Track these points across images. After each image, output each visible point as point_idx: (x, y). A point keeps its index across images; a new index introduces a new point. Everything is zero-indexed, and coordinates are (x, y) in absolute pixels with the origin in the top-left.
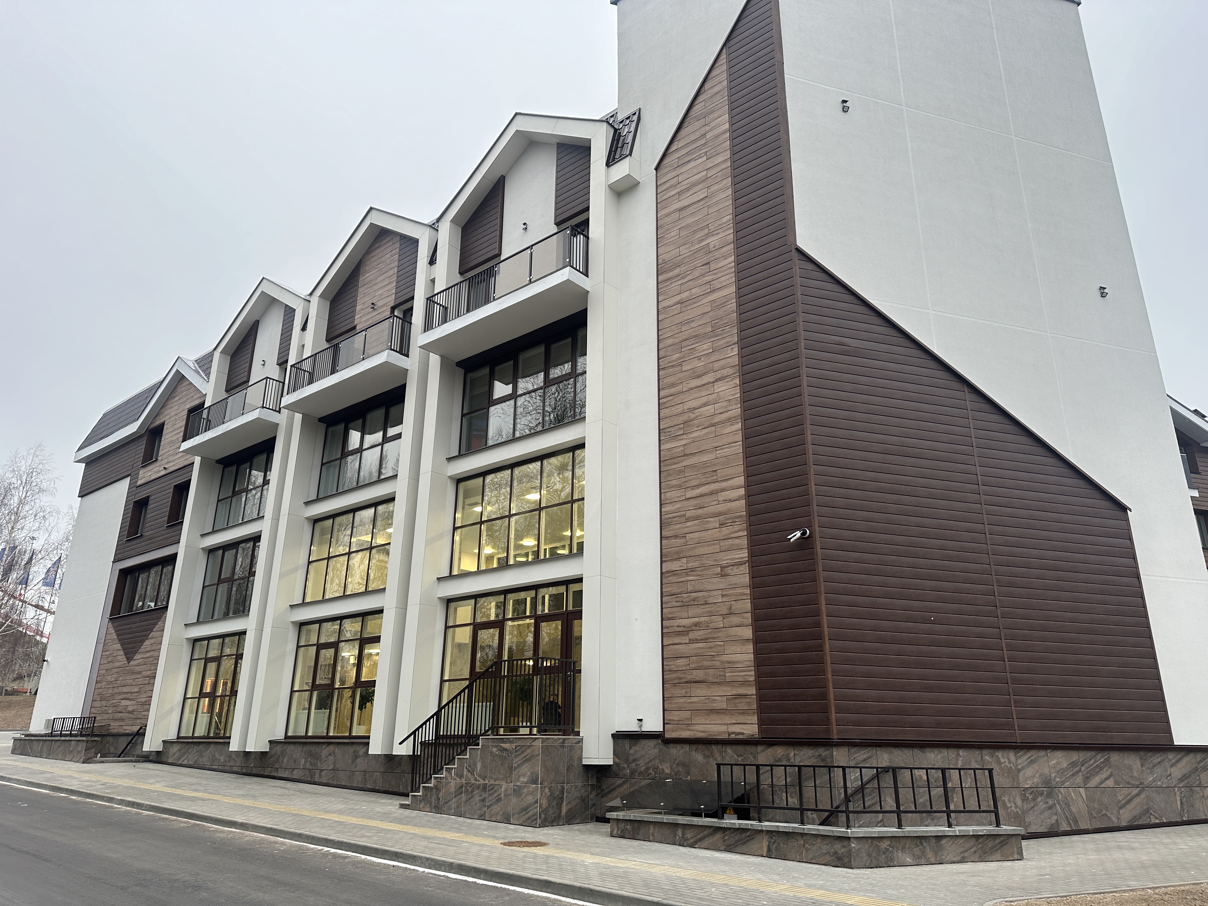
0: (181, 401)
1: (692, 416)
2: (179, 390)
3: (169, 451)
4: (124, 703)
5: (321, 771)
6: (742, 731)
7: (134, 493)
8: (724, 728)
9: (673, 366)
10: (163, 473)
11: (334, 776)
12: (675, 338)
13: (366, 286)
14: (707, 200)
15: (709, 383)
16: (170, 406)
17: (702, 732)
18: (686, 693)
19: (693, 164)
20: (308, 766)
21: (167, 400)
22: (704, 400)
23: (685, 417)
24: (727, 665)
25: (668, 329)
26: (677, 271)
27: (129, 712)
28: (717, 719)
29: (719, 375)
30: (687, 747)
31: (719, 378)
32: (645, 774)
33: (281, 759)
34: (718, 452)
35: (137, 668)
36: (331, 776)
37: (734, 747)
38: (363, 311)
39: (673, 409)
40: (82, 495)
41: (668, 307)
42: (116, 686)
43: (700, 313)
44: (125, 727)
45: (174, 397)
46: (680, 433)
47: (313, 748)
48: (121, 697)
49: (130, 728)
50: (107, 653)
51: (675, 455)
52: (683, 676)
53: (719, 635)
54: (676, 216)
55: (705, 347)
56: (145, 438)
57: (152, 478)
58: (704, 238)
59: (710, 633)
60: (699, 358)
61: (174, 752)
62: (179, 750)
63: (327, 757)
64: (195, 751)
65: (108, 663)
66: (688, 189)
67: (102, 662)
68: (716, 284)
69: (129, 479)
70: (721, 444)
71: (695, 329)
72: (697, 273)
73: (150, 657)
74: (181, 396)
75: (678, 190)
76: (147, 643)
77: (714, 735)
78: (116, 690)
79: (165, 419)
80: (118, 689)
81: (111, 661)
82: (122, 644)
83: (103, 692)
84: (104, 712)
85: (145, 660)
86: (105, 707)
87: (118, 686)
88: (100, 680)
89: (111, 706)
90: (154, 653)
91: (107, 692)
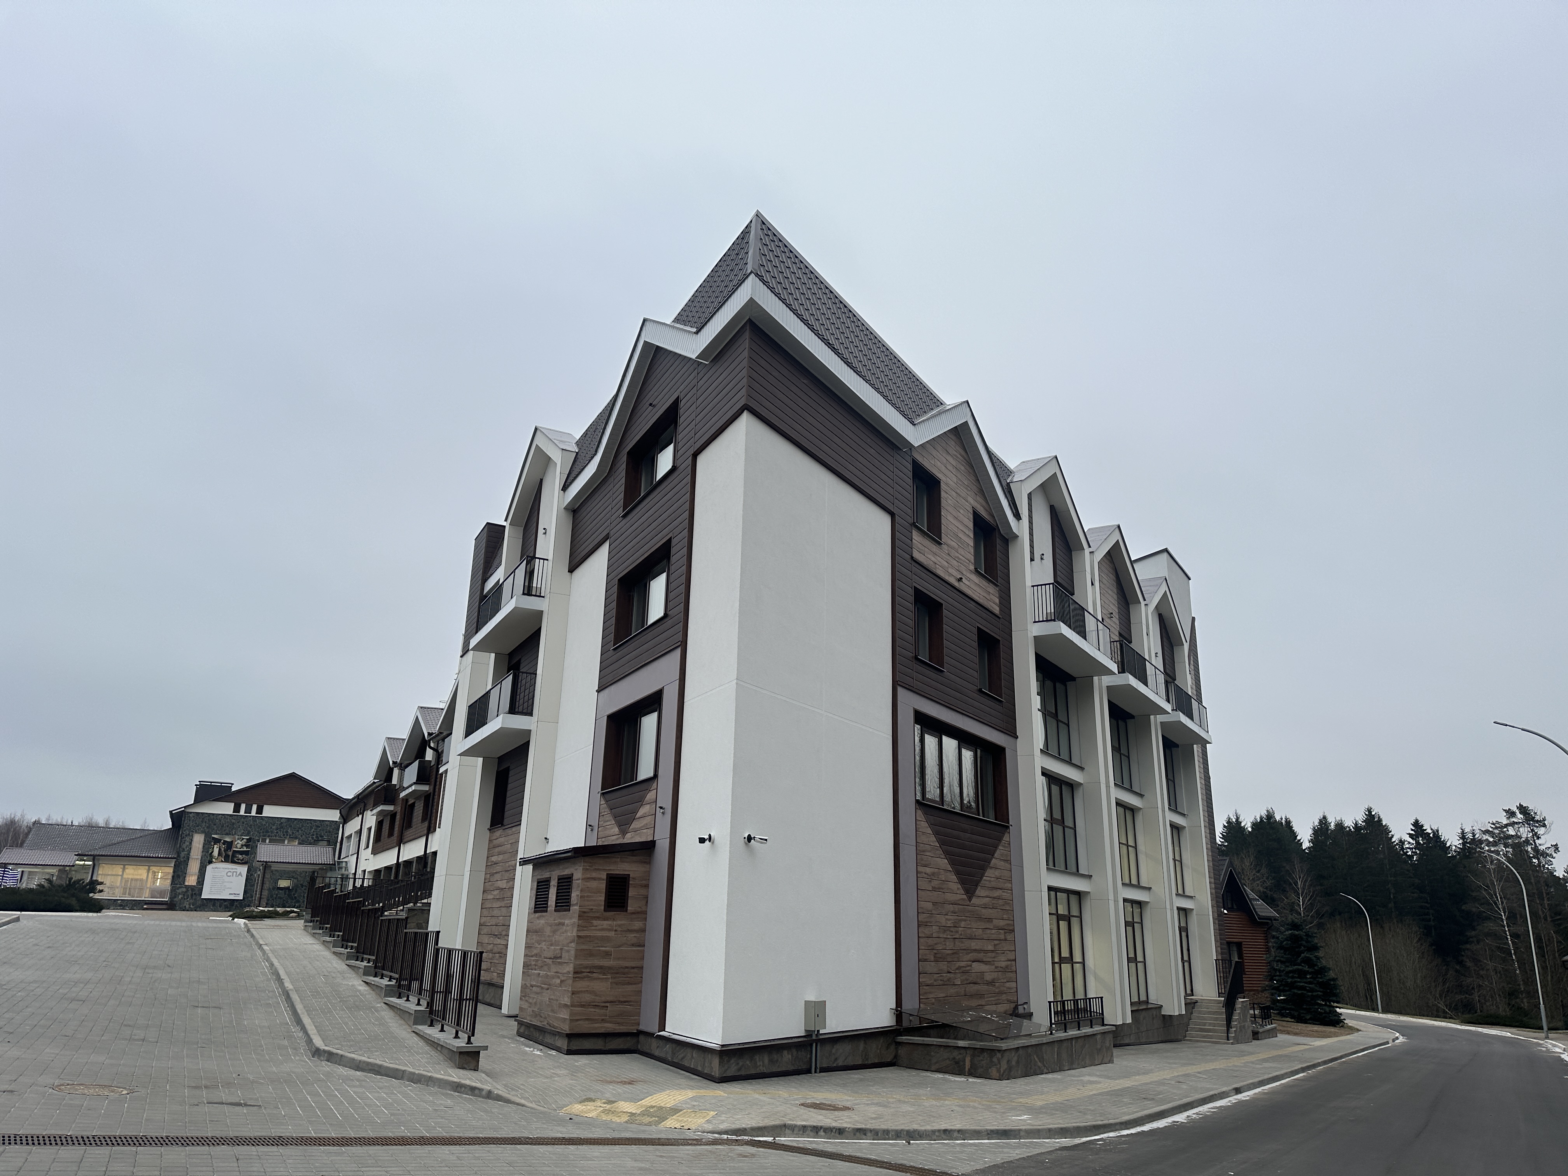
3: (958, 552)
4: (976, 967)
7: (909, 567)
10: (957, 584)
35: (983, 911)
42: (957, 935)
48: (970, 956)
50: (928, 870)
56: (910, 468)
57: (939, 572)
65: (934, 889)
69: (888, 520)
76: (989, 873)
78: (958, 944)
79: (939, 475)
80: (962, 942)
81: (939, 888)
82: (952, 863)
83: (936, 944)
84: (948, 983)
85: (993, 902)
86: (948, 974)
87: (961, 937)
88: (925, 920)
89: (957, 971)
90: (1003, 894)
91: (945, 946)
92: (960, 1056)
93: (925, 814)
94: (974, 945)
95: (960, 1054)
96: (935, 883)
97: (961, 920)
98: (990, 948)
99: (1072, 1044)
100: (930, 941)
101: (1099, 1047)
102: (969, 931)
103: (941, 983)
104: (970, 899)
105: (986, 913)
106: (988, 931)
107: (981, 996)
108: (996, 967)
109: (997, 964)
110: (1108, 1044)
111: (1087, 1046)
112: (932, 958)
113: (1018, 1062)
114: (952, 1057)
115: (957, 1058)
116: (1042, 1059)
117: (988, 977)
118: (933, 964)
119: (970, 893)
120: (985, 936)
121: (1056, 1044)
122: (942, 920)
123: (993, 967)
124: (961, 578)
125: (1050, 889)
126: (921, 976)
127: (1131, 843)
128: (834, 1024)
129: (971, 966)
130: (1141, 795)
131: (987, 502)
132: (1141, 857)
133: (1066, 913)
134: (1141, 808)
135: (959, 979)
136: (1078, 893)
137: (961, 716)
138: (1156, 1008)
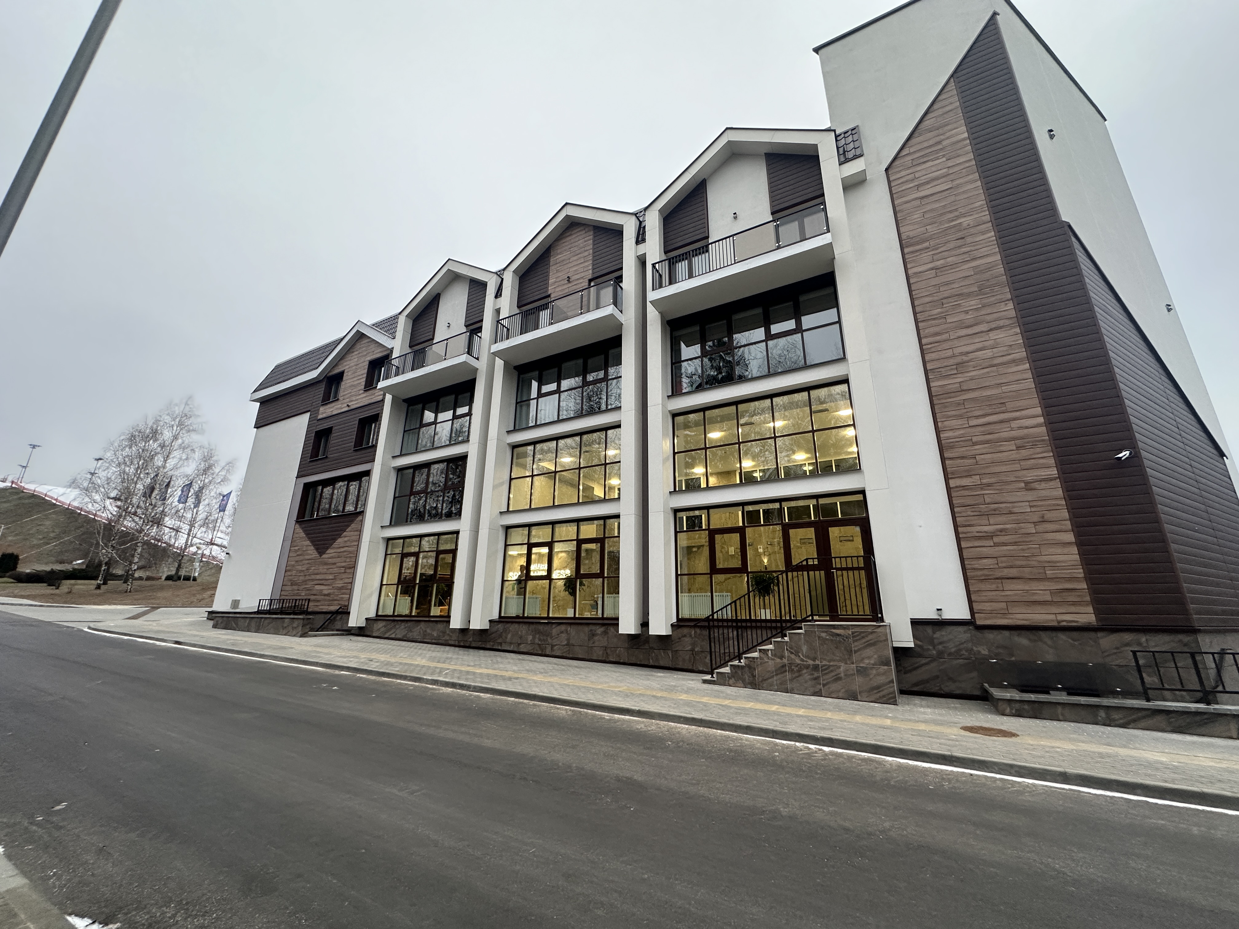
0: (360, 355)
1: (965, 358)
2: (358, 346)
3: (351, 393)
4: (318, 587)
5: (553, 646)
6: (1076, 619)
7: (316, 425)
8: (1052, 617)
9: (934, 319)
10: (347, 409)
11: (569, 650)
12: (934, 296)
13: (558, 265)
14: (952, 190)
15: (982, 332)
16: (349, 358)
17: (1026, 620)
18: (998, 587)
19: (930, 164)
20: (537, 641)
21: (346, 354)
22: (980, 345)
23: (958, 360)
24: (1046, 565)
25: (923, 290)
26: (926, 244)
27: (325, 595)
28: (1039, 609)
29: (993, 325)
30: (1006, 633)
31: (995, 328)
32: (957, 654)
33: (504, 634)
34: (1003, 388)
35: (330, 560)
36: (565, 650)
37: (1068, 633)
38: (556, 284)
39: (940, 353)
40: (257, 426)
41: (920, 272)
42: (308, 574)
43: (961, 276)
44: (321, 607)
45: (353, 352)
46: (953, 373)
47: (541, 627)
48: (316, 582)
49: (327, 607)
50: (296, 548)
51: (949, 391)
52: (991, 573)
53: (1032, 539)
54: (918, 202)
55: (974, 303)
56: (324, 383)
57: (334, 413)
58: (955, 218)
59: (1022, 537)
60: (967, 312)
61: (379, 627)
62: (385, 626)
63: (558, 635)
64: (403, 627)
65: (298, 555)
66: (928, 183)
67: (291, 555)
68: (977, 254)
69: (308, 414)
70: (1006, 381)
71: (958, 289)
72: (951, 245)
73: (345, 552)
74: (360, 351)
75: (916, 183)
76: (340, 540)
77: (1039, 623)
78: (307, 578)
79: (345, 368)
82: (312, 542)
83: (293, 578)
85: (339, 554)
86: (298, 591)
87: (310, 574)
88: (290, 569)
89: (303, 590)
90: (349, 549)
91: (298, 579)
93: (300, 525)
94: (318, 577)
96: (299, 553)
97: (313, 566)
98: (331, 577)
100: (290, 577)
102: (316, 571)
105: (332, 561)
106: (332, 569)
108: (334, 587)
117: (326, 592)
118: (290, 587)
119: (322, 553)
123: (331, 587)
124: (349, 404)
126: (282, 592)
129: (314, 587)
135: (304, 593)
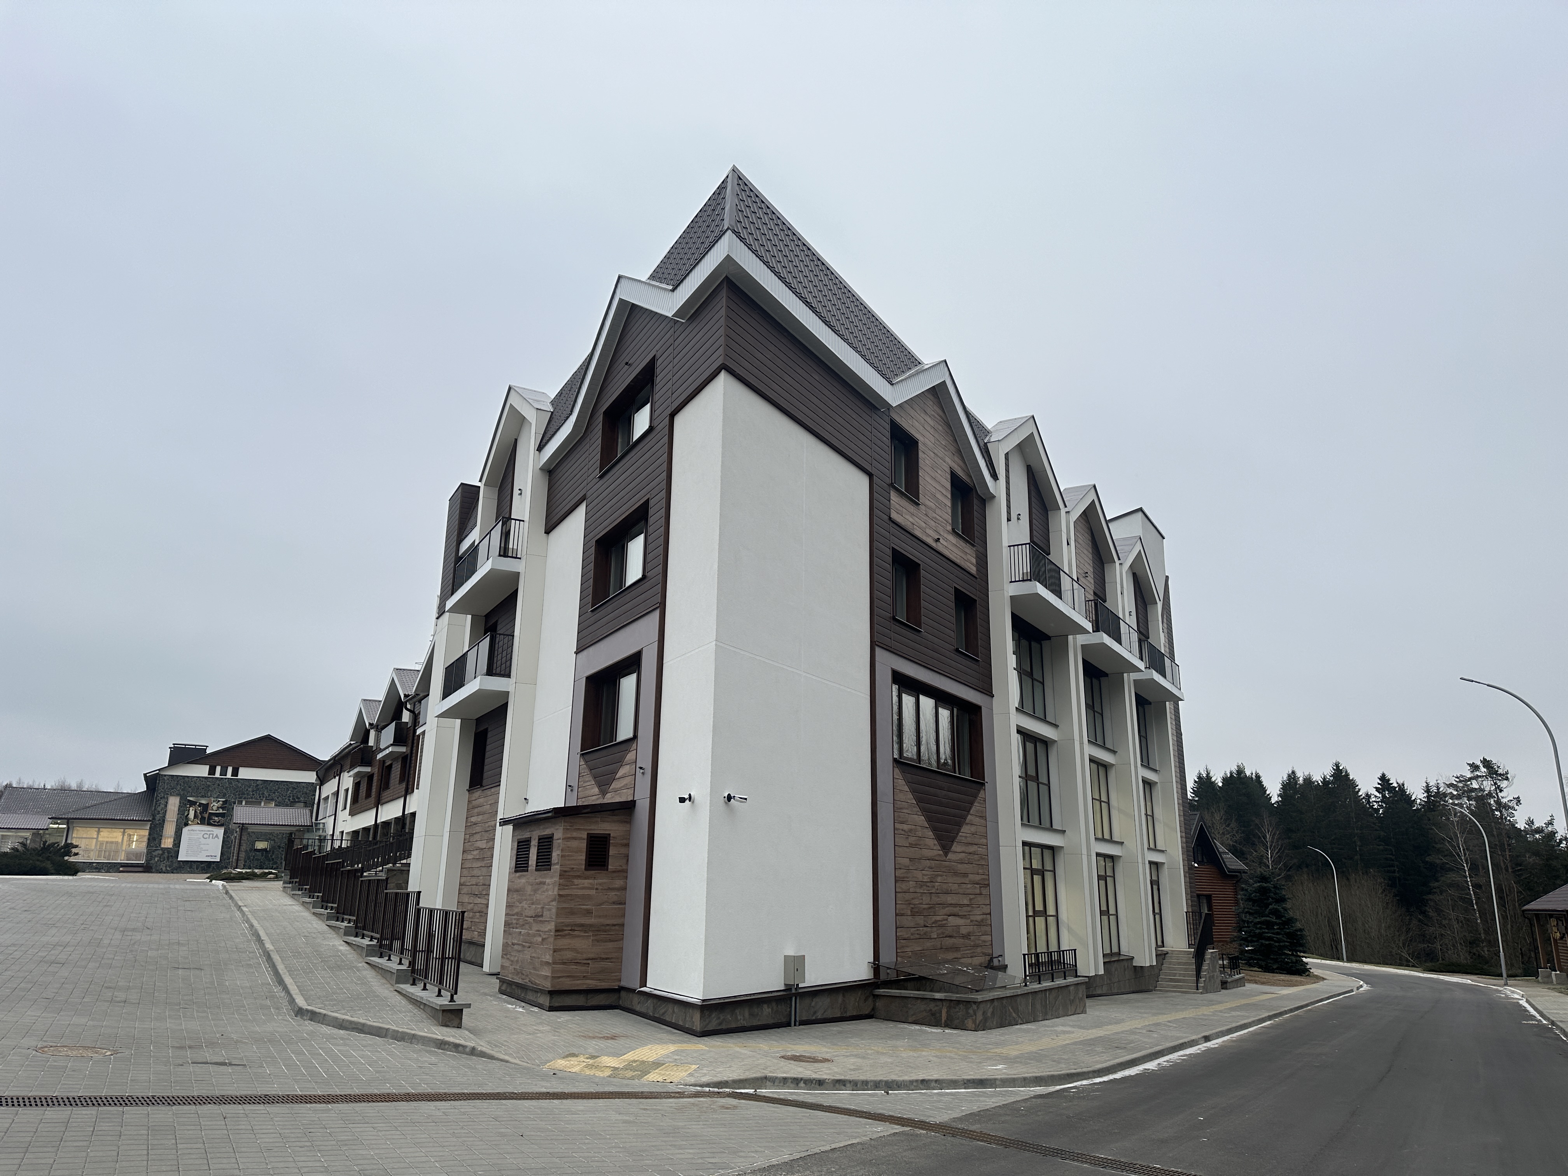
0: (935, 434)
3: (935, 512)
4: (951, 921)
7: (887, 527)
10: (935, 545)
16: (919, 418)
27: (964, 937)
35: (960, 866)
42: (933, 890)
45: (922, 410)
48: (946, 910)
50: (905, 827)
56: (888, 428)
57: (917, 533)
65: (911, 846)
69: (866, 480)
73: (974, 853)
74: (933, 423)
76: (965, 829)
78: (934, 899)
79: (917, 436)
80: (938, 897)
81: (916, 845)
82: (929, 819)
83: (913, 899)
84: (925, 936)
85: (969, 857)
86: (925, 928)
87: (938, 892)
88: (902, 875)
89: (933, 925)
90: (979, 849)
91: (921, 901)
92: (936, 1008)
93: (903, 772)
94: (950, 899)
95: (937, 1006)
96: (912, 840)
97: (937, 875)
98: (966, 902)
99: (1046, 995)
100: (908, 896)
101: (1072, 998)
102: (945, 886)
103: (918, 936)
104: (946, 855)
105: (962, 868)
106: (964, 886)
107: (956, 949)
108: (972, 921)
109: (972, 918)
110: (1081, 996)
111: (1060, 997)
112: (909, 913)
113: (993, 1013)
114: (929, 1009)
115: (933, 1010)
116: (1016, 1010)
117: (964, 931)
118: (910, 918)
119: (946, 849)
120: (961, 891)
121: (1030, 996)
122: (919, 875)
123: (969, 921)
124: (939, 539)
125: (1025, 844)
126: (898, 930)
127: (1104, 798)
128: (813, 978)
129: (947, 920)
130: (1114, 751)
131: (965, 463)
132: (1114, 813)
133: (1040, 867)
134: (1113, 765)
135: (935, 933)
136: (1051, 848)
137: (938, 676)
138: (1128, 959)
